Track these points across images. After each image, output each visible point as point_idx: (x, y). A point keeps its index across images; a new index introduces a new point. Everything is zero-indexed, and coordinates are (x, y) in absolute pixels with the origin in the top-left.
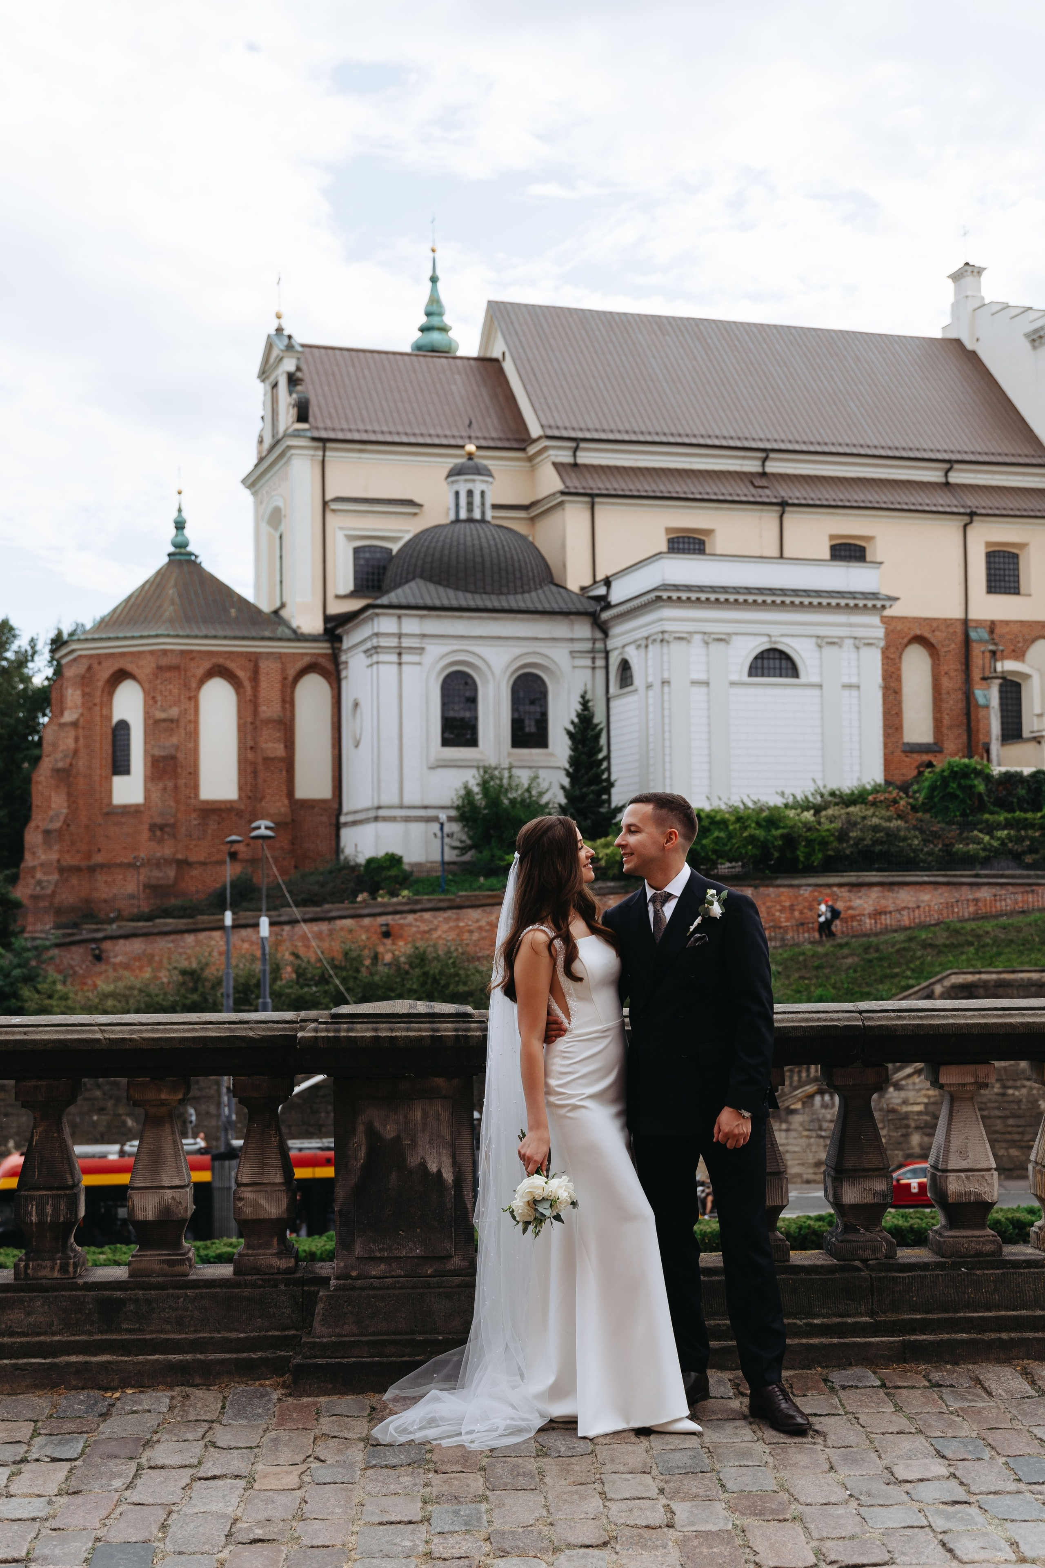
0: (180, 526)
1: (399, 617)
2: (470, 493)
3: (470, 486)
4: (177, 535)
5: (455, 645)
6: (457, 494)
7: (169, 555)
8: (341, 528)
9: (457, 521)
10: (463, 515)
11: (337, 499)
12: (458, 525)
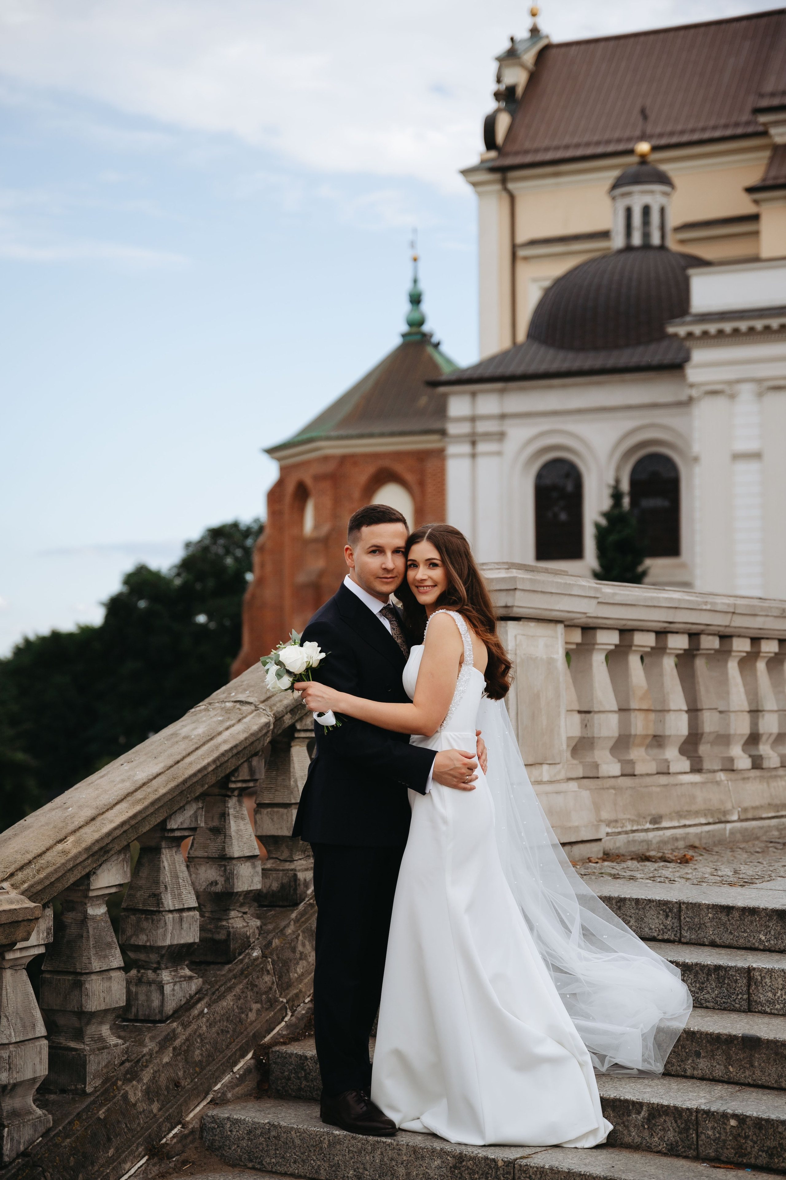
0: (416, 300)
1: (474, 394)
2: (646, 211)
3: (647, 199)
4: (412, 310)
5: (545, 425)
6: (629, 212)
7: (404, 336)
8: (535, 280)
9: (629, 248)
10: (637, 240)
11: (533, 243)
12: (632, 255)
